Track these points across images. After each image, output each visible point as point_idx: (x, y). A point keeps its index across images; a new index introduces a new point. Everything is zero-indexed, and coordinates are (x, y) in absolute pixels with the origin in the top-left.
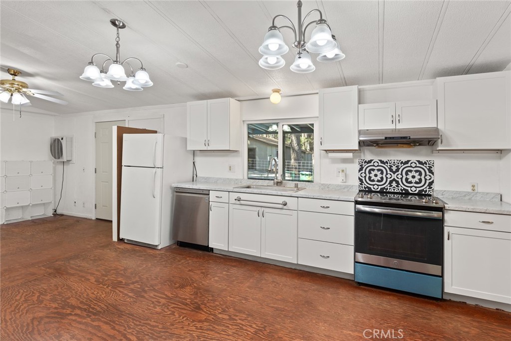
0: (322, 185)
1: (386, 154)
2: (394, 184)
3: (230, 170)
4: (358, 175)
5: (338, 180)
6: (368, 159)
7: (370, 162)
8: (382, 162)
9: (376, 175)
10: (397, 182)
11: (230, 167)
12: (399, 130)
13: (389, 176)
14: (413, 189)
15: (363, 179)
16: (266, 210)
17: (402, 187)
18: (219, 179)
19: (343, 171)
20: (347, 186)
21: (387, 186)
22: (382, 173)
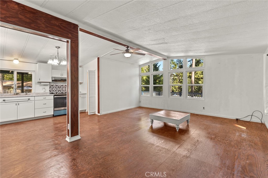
0: (37, 93)
1: (57, 83)
2: (59, 91)
4: (49, 89)
5: (42, 91)
6: (52, 85)
7: (53, 85)
8: (56, 85)
9: (55, 89)
10: (60, 91)
12: (62, 78)
13: (61, 89)
14: (64, 92)
15: (51, 90)
17: (61, 92)
19: (44, 88)
20: (46, 93)
21: (58, 92)
22: (56, 88)
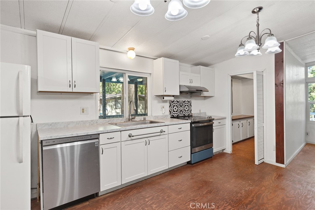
1: (179, 98)
2: (180, 111)
3: (83, 112)
4: (169, 109)
7: (173, 102)
8: (177, 102)
9: (175, 109)
11: (83, 109)
14: (186, 114)
15: (171, 111)
16: (151, 139)
17: (183, 113)
18: (69, 123)
19: (163, 107)
22: (177, 107)
